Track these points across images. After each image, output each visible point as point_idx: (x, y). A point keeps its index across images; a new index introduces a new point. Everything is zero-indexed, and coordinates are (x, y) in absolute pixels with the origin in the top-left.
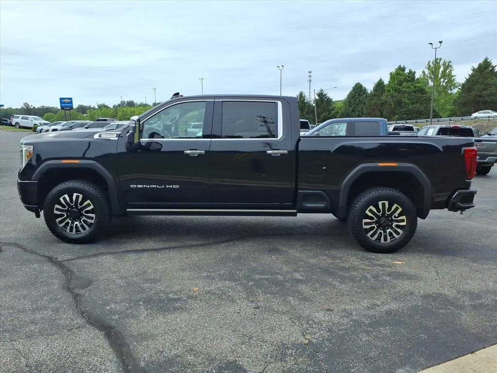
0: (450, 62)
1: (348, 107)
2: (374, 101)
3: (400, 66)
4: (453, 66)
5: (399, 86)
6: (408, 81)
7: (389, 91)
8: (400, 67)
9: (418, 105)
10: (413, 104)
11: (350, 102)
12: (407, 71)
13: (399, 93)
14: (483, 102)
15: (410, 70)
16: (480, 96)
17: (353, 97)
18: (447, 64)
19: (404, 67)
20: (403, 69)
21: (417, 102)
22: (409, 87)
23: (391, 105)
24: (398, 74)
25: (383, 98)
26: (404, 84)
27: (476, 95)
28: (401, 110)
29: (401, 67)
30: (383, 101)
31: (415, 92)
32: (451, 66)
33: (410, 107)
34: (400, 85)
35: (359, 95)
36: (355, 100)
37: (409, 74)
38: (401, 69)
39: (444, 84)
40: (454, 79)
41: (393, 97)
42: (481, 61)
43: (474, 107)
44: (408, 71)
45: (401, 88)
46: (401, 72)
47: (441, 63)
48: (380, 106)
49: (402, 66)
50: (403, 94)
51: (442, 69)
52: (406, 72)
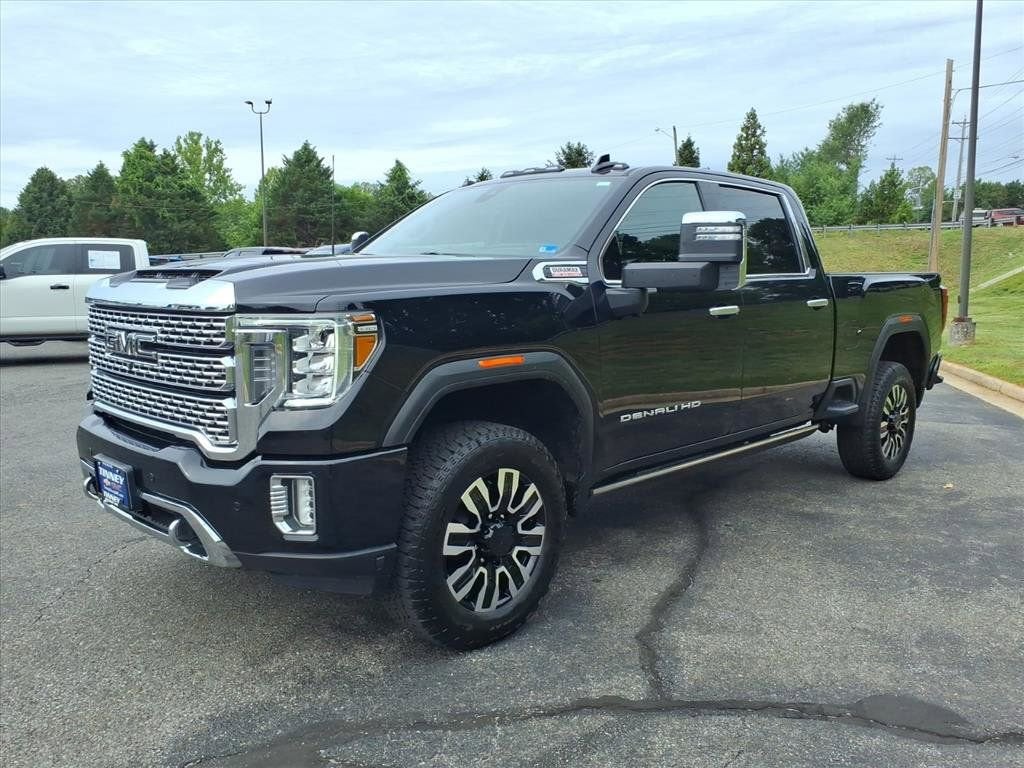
0: (218, 142)
1: (26, 222)
2: (93, 211)
3: (143, 139)
4: (224, 152)
5: (147, 183)
6: (165, 173)
7: (126, 191)
8: (143, 141)
9: (192, 224)
10: (180, 220)
11: (29, 210)
12: (159, 152)
13: (149, 197)
14: (311, 224)
15: (165, 151)
16: (307, 212)
17: (37, 200)
18: (213, 146)
19: (152, 142)
20: (151, 147)
21: (188, 218)
22: (168, 186)
23: (134, 221)
24: (141, 157)
25: (115, 204)
26: (159, 178)
27: (299, 209)
28: (157, 232)
29: (145, 143)
30: (113, 212)
31: (183, 197)
32: (221, 151)
33: (177, 227)
34: (150, 179)
35: (50, 194)
36: (41, 206)
37: (163, 158)
38: (146, 147)
39: (211, 184)
40: (228, 176)
41: (136, 203)
42: (299, 147)
43: (296, 230)
44: (162, 153)
45: (153, 186)
46: (148, 153)
47: (202, 142)
48: (108, 222)
49: (148, 141)
50: (158, 198)
51: (205, 153)
52: (157, 153)
